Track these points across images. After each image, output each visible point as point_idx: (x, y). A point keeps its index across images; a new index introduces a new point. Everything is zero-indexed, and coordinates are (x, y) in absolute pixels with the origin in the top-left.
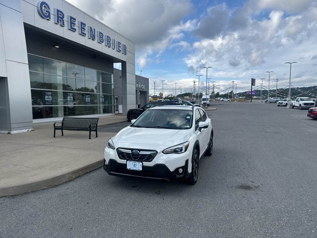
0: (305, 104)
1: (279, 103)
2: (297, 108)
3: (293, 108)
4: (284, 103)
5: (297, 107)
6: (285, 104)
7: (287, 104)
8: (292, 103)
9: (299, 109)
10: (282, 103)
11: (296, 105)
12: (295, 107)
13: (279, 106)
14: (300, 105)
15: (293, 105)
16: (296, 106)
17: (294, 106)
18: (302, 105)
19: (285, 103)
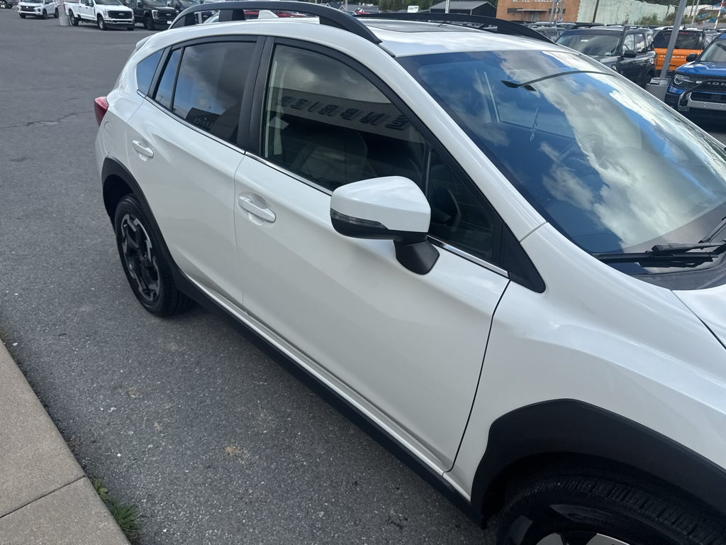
0: (112, 14)
1: (23, 8)
2: (89, 24)
3: (76, 24)
4: (39, 10)
5: (88, 21)
6: (41, 13)
7: (45, 10)
8: (70, 10)
9: (98, 27)
10: (32, 9)
11: (83, 15)
12: (80, 23)
13: (23, 16)
14: (99, 15)
15: (76, 16)
16: (84, 20)
17: (79, 18)
18: (106, 18)
19: (41, 8)
